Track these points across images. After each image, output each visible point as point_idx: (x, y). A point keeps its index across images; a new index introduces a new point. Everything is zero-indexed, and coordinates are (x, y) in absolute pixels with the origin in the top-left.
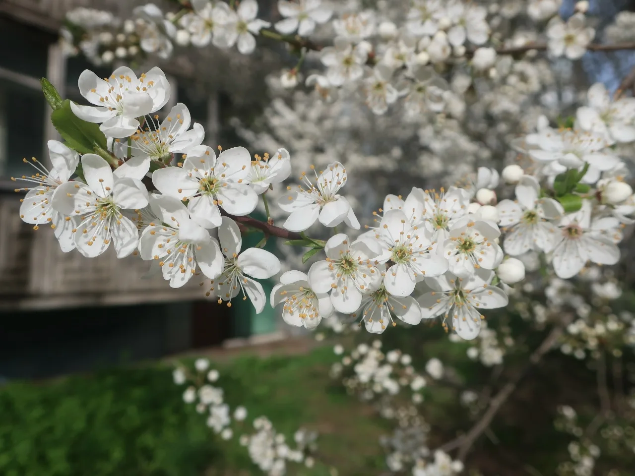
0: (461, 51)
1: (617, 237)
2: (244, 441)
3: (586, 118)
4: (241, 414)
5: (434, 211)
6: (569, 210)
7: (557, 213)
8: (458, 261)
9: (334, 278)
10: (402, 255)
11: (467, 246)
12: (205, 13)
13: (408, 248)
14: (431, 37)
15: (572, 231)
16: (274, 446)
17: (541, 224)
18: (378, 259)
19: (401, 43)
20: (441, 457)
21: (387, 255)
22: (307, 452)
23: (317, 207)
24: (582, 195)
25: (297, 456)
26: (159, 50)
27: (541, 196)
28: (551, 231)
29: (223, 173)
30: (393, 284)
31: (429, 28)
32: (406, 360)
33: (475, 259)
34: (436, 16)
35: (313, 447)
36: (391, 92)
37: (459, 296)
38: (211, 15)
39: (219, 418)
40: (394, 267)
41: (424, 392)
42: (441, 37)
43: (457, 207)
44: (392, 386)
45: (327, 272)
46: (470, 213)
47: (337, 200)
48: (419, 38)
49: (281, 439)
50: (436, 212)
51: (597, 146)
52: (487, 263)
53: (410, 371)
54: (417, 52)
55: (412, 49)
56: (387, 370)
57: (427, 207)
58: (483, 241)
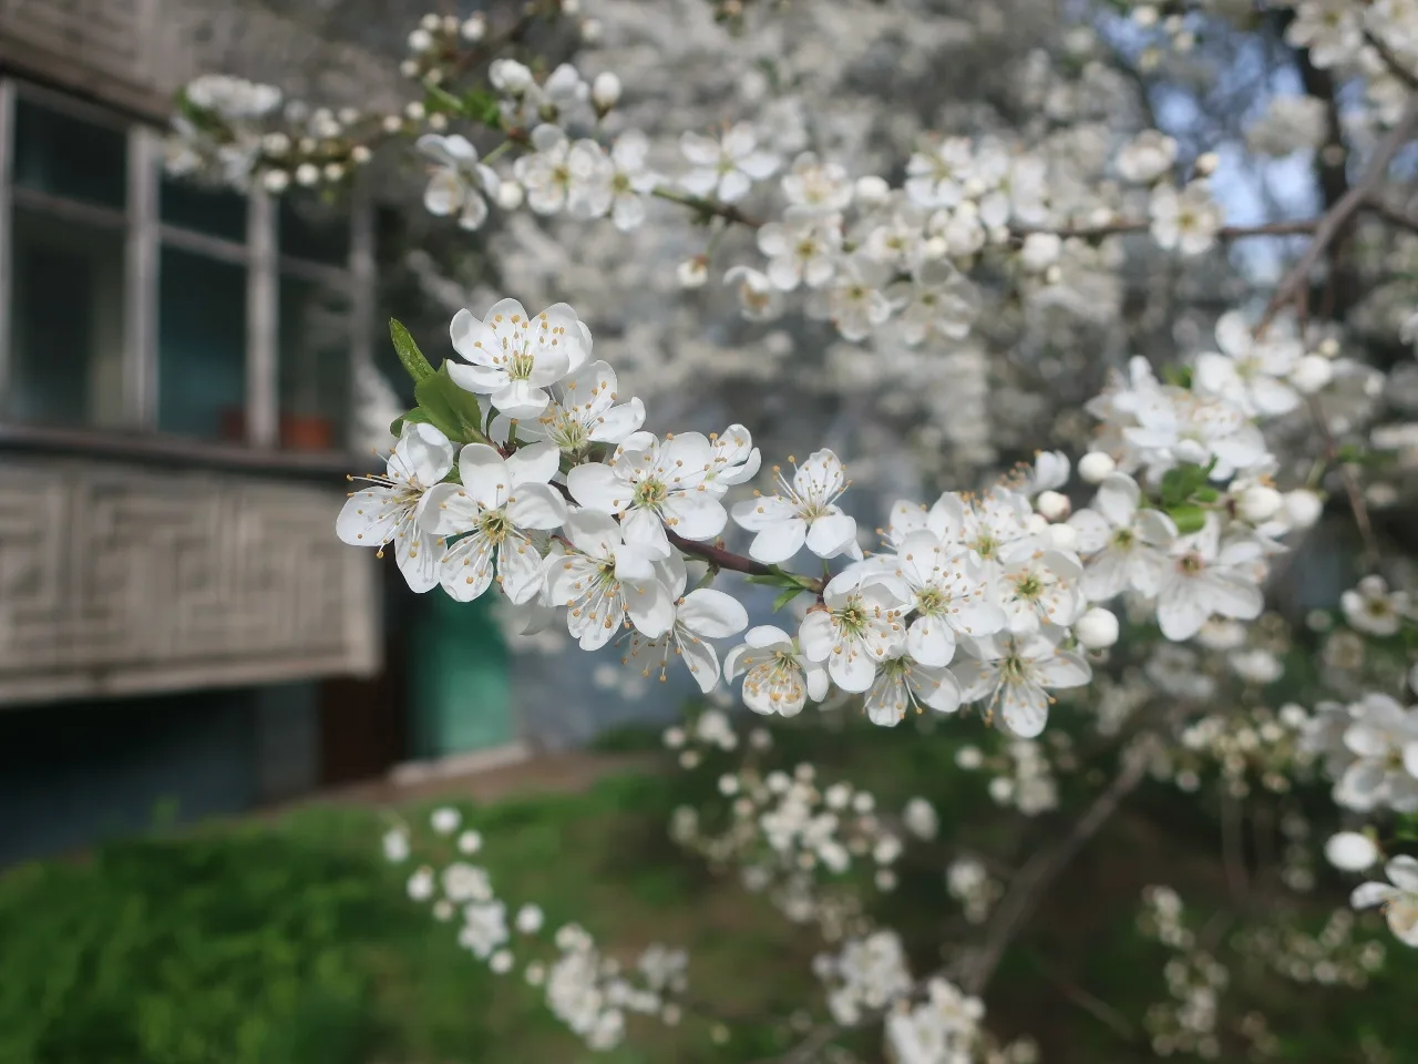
0: (1001, 235)
1: (1258, 573)
2: (534, 975)
3: (1212, 371)
4: (530, 919)
5: (977, 531)
6: (1186, 530)
7: (1166, 534)
8: (1017, 611)
9: (832, 639)
10: (932, 601)
11: (1028, 589)
12: (555, 156)
13: (943, 591)
14: (951, 211)
15: (1189, 564)
16: (601, 983)
17: (1139, 550)
18: (900, 609)
19: (898, 218)
20: (940, 990)
21: (913, 603)
22: (666, 994)
23: (801, 525)
24: (1203, 505)
25: (646, 1002)
26: (459, 212)
27: (1142, 506)
28: (1158, 564)
29: (677, 476)
30: (920, 647)
31: (947, 194)
32: (864, 802)
33: (1043, 609)
34: (960, 173)
35: (680, 985)
36: (879, 305)
37: (1014, 670)
38: (566, 159)
39: (484, 930)
40: (920, 621)
41: (898, 866)
42: (967, 211)
43: (1013, 525)
44: (835, 856)
45: (823, 629)
46: (1033, 534)
47: (833, 514)
48: (931, 213)
49: (612, 966)
50: (981, 533)
51: (1229, 426)
52: (1061, 617)
53: (868, 824)
54: (927, 236)
55: (918, 231)
56: (826, 824)
57: (966, 525)
58: (1056, 580)
